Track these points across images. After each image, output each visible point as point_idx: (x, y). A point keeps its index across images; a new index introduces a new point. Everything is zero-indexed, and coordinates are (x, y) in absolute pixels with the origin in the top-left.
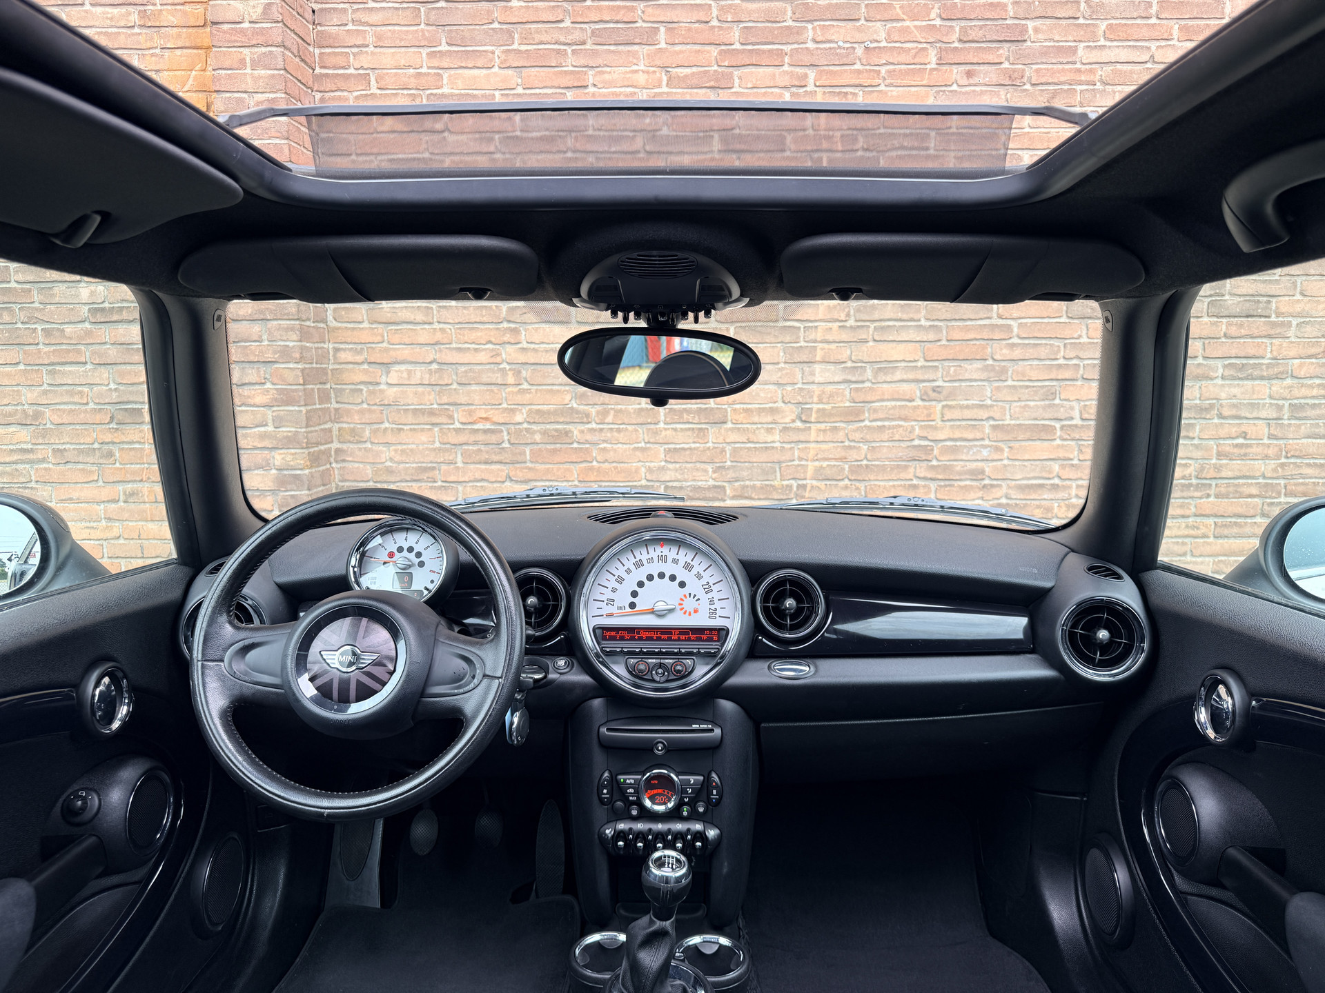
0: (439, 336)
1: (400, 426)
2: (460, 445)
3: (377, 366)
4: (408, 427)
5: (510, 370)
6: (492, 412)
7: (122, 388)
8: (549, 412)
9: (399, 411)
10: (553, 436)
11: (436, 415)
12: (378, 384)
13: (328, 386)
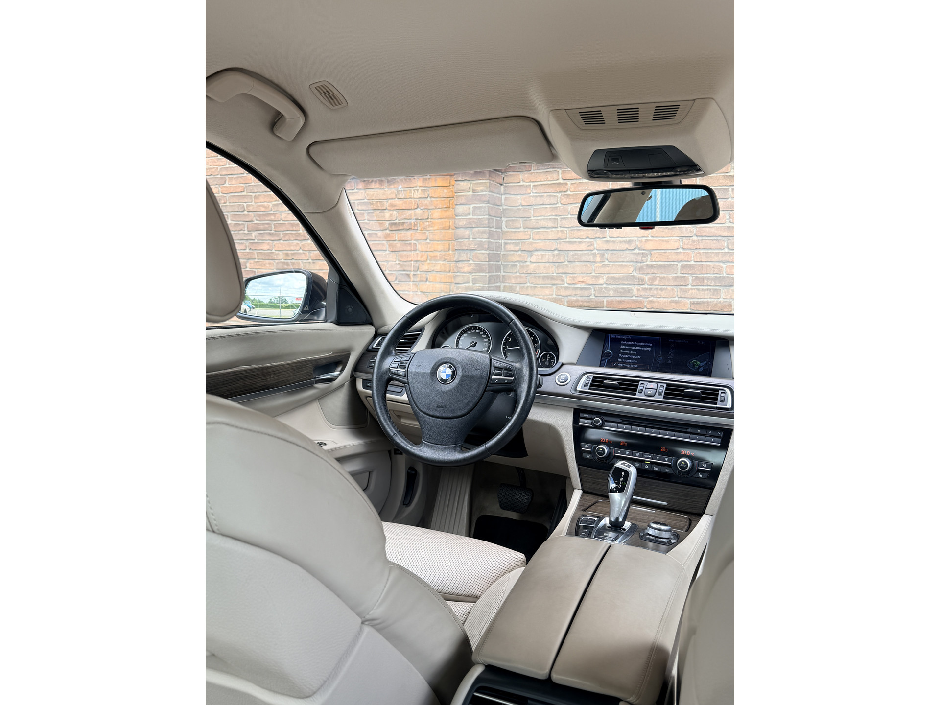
0: (560, 235)
1: (536, 286)
2: (567, 296)
3: (526, 252)
4: (540, 286)
5: (598, 254)
6: (586, 278)
7: (401, 263)
8: (619, 278)
9: (535, 277)
10: (621, 292)
11: (555, 279)
12: (526, 262)
13: (500, 263)
